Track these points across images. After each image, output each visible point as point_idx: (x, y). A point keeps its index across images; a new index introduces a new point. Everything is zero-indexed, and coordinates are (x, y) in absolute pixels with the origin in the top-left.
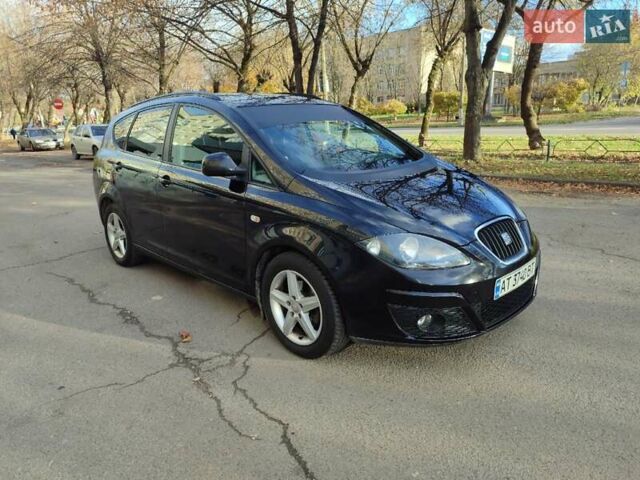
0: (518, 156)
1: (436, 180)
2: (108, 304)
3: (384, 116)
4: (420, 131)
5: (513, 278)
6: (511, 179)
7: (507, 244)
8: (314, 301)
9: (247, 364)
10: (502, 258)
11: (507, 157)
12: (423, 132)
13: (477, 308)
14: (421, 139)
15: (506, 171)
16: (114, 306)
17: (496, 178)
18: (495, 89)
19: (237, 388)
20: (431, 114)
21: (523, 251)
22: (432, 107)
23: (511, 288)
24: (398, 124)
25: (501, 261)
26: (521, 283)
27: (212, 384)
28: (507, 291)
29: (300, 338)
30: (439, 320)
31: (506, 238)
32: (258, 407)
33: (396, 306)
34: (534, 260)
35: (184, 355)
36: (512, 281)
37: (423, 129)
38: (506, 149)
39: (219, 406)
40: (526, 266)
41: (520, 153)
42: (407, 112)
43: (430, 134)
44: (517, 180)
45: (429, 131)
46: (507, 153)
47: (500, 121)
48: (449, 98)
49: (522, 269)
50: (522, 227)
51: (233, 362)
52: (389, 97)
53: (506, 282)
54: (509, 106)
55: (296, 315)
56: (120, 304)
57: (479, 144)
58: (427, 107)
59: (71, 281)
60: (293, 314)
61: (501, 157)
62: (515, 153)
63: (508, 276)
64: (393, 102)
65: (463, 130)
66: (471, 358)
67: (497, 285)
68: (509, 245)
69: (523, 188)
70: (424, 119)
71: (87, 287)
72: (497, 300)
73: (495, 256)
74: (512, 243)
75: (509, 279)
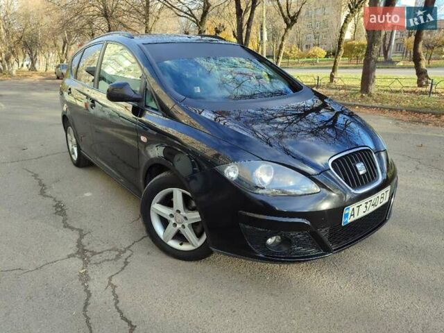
0: (407, 92)
1: (327, 115)
2: (51, 197)
3: (309, 59)
4: (331, 71)
5: (364, 205)
6: (396, 110)
7: (361, 173)
8: (195, 216)
9: (128, 260)
10: (354, 187)
11: (397, 92)
12: (333, 71)
13: (324, 233)
14: (332, 77)
15: (393, 104)
16: (55, 200)
17: (384, 108)
18: (396, 40)
19: (110, 283)
20: (341, 58)
21: (377, 180)
22: (342, 53)
23: (361, 214)
24: (319, 66)
25: (353, 191)
26: (372, 209)
27: (92, 278)
28: (356, 217)
29: (181, 244)
30: (286, 241)
31: (361, 168)
32: (118, 305)
33: (248, 227)
34: (388, 188)
35: (84, 246)
36: (363, 208)
37: (334, 69)
38: (396, 86)
39: (88, 299)
40: (379, 194)
41: (410, 89)
42: (327, 56)
43: (339, 73)
44: (401, 111)
45: (338, 71)
46: (399, 89)
47: (398, 64)
48: (359, 46)
49: (373, 198)
50: (379, 157)
51: (118, 257)
52: (314, 45)
53: (356, 210)
54: (407, 52)
55: (179, 226)
56: (59, 197)
57: (373, 81)
58: (338, 52)
59: (36, 176)
60: (175, 225)
61: (392, 92)
62: (405, 89)
63: (358, 204)
64: (316, 49)
65: (361, 71)
66: (319, 274)
67: (346, 212)
68: (363, 175)
69: (405, 118)
70: (335, 62)
71: (44, 182)
72: (345, 226)
73: (347, 185)
74: (367, 173)
75: (359, 206)
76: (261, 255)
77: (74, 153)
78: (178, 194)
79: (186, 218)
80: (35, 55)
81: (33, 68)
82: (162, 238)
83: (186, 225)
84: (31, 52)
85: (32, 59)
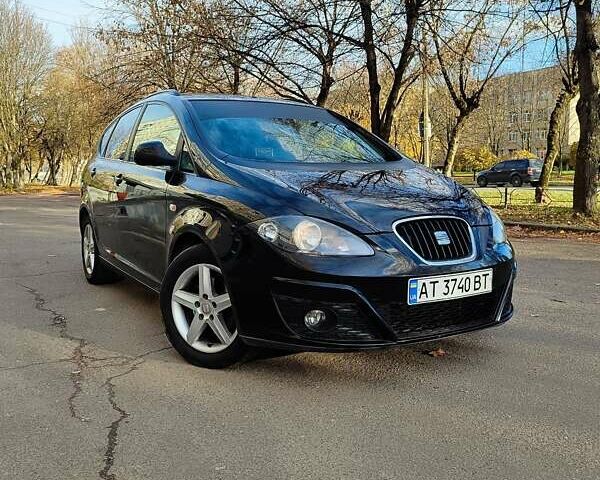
2: (50, 311)
5: (443, 283)
7: (441, 243)
8: (225, 300)
9: (137, 366)
10: (427, 257)
16: (54, 312)
19: (107, 383)
21: (467, 256)
23: (440, 296)
25: (424, 261)
28: (431, 299)
29: (210, 346)
30: (331, 320)
31: (441, 237)
33: (282, 298)
34: (488, 271)
35: (83, 354)
36: (441, 288)
40: (470, 275)
49: (458, 277)
50: (477, 232)
51: (125, 363)
53: (429, 286)
55: (206, 317)
59: (32, 291)
60: (201, 316)
63: (432, 279)
67: (411, 285)
68: (444, 246)
71: (43, 297)
72: (414, 307)
73: (417, 255)
74: (451, 245)
75: (434, 283)
76: (298, 337)
77: (90, 266)
78: (205, 272)
79: (214, 305)
80: (58, 162)
81: (52, 182)
82: (186, 339)
83: (215, 314)
84: (52, 155)
85: (52, 167)
